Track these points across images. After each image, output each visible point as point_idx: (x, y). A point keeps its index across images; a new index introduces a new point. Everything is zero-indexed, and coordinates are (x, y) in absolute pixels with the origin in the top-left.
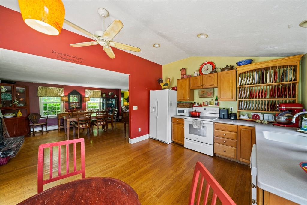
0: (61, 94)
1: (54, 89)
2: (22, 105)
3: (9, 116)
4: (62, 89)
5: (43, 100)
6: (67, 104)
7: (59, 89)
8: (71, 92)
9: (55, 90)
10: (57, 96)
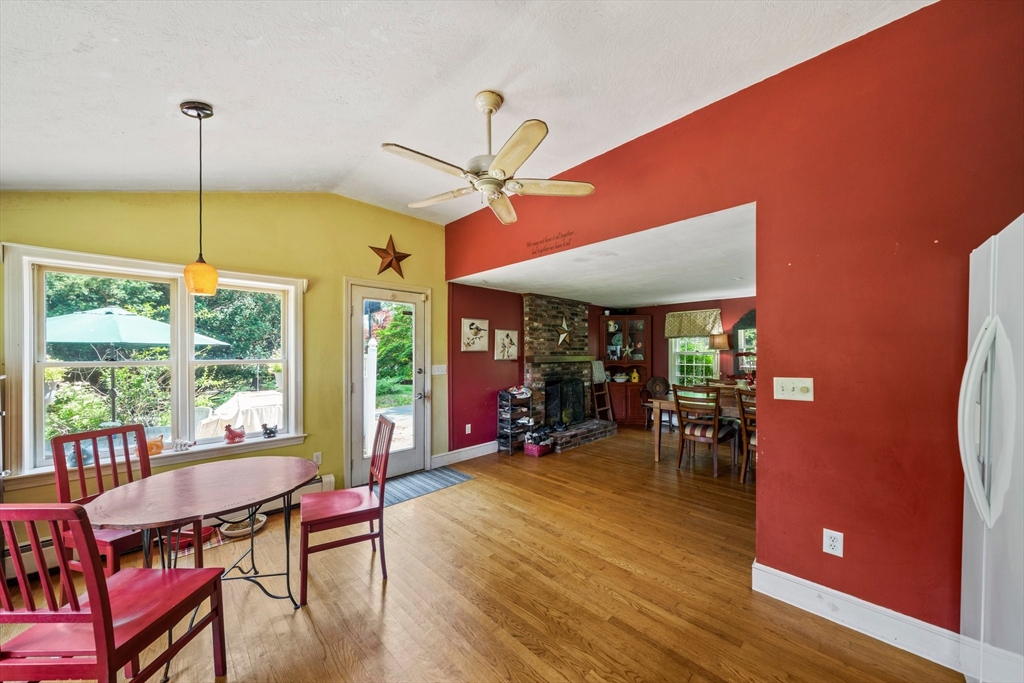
0: (712, 328)
1: (695, 317)
2: (640, 357)
3: (620, 379)
4: (716, 312)
5: (677, 346)
6: (730, 358)
7: (709, 312)
8: (742, 320)
9: (699, 316)
10: (703, 333)
